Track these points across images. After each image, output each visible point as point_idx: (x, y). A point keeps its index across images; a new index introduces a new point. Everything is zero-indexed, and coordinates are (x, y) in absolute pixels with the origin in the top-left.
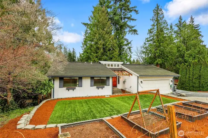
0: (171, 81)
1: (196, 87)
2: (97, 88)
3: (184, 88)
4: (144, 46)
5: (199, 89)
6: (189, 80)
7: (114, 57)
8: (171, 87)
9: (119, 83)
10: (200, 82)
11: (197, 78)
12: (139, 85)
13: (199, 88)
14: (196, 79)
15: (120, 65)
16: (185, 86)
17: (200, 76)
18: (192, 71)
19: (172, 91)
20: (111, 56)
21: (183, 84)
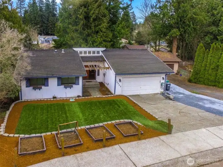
0: (163, 78)
1: (212, 81)
2: (64, 87)
3: (197, 79)
4: (156, 5)
5: (213, 84)
6: (205, 69)
7: (101, 31)
8: (161, 85)
9: (98, 75)
10: (217, 74)
11: (214, 68)
12: (117, 84)
13: (215, 82)
14: (212, 70)
15: (101, 52)
16: (199, 77)
17: (218, 66)
18: (211, 58)
19: (163, 91)
20: (97, 29)
21: (197, 74)
